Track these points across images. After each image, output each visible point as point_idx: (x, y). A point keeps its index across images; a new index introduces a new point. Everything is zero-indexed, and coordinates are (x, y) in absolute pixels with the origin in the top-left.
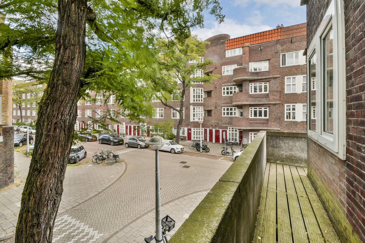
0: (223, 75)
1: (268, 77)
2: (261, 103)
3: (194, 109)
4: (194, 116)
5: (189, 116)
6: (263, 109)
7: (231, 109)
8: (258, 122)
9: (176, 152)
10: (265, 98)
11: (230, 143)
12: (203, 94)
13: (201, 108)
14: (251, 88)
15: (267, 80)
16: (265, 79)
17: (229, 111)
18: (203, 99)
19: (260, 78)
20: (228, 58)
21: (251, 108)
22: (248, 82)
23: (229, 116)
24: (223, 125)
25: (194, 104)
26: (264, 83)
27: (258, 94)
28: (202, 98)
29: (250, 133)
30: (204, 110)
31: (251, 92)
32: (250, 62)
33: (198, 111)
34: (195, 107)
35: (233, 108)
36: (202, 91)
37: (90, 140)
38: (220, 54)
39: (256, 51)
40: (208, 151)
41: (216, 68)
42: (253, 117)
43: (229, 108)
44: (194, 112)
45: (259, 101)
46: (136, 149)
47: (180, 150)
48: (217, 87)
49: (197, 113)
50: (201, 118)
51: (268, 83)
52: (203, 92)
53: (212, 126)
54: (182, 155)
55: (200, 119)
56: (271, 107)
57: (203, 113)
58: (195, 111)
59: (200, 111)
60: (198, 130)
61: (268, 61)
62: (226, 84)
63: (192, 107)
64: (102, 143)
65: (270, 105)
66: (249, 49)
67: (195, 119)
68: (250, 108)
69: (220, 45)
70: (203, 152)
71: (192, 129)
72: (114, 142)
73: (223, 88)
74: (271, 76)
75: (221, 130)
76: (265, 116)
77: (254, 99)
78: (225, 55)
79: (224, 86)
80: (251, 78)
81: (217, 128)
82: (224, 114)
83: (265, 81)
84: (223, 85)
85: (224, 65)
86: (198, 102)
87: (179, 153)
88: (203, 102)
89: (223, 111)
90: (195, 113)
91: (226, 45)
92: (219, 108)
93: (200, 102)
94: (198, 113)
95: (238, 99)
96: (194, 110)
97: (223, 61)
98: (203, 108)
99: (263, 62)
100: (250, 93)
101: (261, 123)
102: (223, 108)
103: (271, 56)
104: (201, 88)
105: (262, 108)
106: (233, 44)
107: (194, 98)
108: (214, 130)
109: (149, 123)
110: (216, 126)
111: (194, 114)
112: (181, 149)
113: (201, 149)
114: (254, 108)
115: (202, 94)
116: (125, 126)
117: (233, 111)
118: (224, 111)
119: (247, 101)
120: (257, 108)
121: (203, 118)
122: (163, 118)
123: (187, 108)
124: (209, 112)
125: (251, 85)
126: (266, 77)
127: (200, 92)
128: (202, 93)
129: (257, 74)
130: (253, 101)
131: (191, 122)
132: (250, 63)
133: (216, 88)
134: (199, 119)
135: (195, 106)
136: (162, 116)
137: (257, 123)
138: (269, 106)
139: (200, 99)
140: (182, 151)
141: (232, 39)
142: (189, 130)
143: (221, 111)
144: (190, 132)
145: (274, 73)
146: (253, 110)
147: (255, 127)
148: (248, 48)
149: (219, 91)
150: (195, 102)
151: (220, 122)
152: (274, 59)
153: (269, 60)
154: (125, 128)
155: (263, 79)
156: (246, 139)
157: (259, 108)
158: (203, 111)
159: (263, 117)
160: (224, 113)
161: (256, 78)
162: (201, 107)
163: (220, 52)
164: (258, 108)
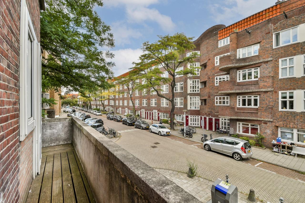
0: (216, 65)
1: (257, 62)
2: (249, 91)
3: (191, 98)
4: (191, 105)
5: (187, 105)
6: (253, 98)
7: (224, 98)
8: (245, 111)
9: (162, 134)
10: (254, 86)
11: (222, 131)
12: (200, 85)
13: (197, 98)
14: (239, 76)
15: (257, 65)
16: (254, 64)
17: (222, 100)
18: (199, 89)
19: (247, 64)
20: (221, 48)
21: (239, 97)
22: (235, 70)
23: (222, 105)
24: (216, 114)
25: (191, 95)
26: (255, 69)
27: (247, 81)
28: (198, 88)
29: (238, 123)
30: (200, 99)
31: (239, 80)
32: (237, 48)
33: (194, 100)
34: (192, 97)
35: (226, 97)
36: (198, 82)
37: (119, 121)
38: (213, 45)
39: (244, 35)
41: (209, 59)
42: (241, 106)
43: (222, 97)
44: (191, 101)
45: (247, 89)
47: (165, 133)
48: (210, 77)
49: (193, 102)
50: (197, 106)
51: (259, 68)
52: (199, 83)
53: (206, 114)
54: (166, 138)
55: (197, 107)
56: (262, 95)
57: (200, 102)
58: (192, 100)
59: (197, 100)
60: (194, 118)
61: (259, 45)
62: (219, 74)
63: (189, 97)
64: (123, 124)
65: (261, 93)
66: (237, 35)
67: (192, 107)
68: (238, 96)
69: (213, 37)
71: (189, 116)
72: (129, 124)
73: (216, 77)
74: (261, 61)
75: (214, 119)
76: (256, 104)
77: (240, 87)
78: (218, 46)
79: (217, 76)
80: (237, 65)
81: (210, 116)
83: (254, 66)
84: (216, 75)
85: (217, 56)
86: (194, 92)
87: (164, 136)
88: (199, 92)
89: (216, 100)
90: (192, 102)
91: (219, 35)
92: (212, 97)
93: (197, 92)
94: (194, 102)
96: (191, 99)
97: (216, 51)
98: (199, 98)
99: (253, 46)
100: (238, 81)
101: (249, 113)
102: (216, 97)
103: (262, 38)
104: (197, 80)
105: (251, 97)
106: (226, 33)
107: (191, 89)
108: (207, 118)
109: (159, 110)
110: (209, 114)
111: (191, 103)
112: (167, 132)
114: (243, 97)
115: (198, 85)
116: (144, 112)
117: (226, 100)
118: (217, 100)
119: (231, 90)
120: (245, 97)
121: (199, 106)
122: (168, 106)
123: (185, 98)
124: (204, 101)
125: (239, 73)
126: (255, 63)
127: (197, 83)
128: (198, 84)
129: (244, 60)
130: (239, 89)
131: (189, 110)
132: (238, 50)
133: (209, 78)
134: (196, 107)
135: (192, 96)
136: (167, 105)
137: (244, 112)
138: (259, 93)
139: (197, 89)
140: (167, 134)
141: (227, 28)
142: (187, 117)
143: (213, 101)
144: (187, 119)
145: (265, 57)
146: (241, 98)
147: (241, 116)
149: (212, 81)
150: (192, 92)
151: (213, 111)
152: (265, 41)
153: (259, 43)
154: (144, 114)
155: (252, 64)
156: (233, 128)
157: (248, 97)
158: (199, 100)
159: (253, 106)
160: (217, 102)
161: (243, 64)
162: (197, 97)
163: (213, 43)
164: (247, 96)
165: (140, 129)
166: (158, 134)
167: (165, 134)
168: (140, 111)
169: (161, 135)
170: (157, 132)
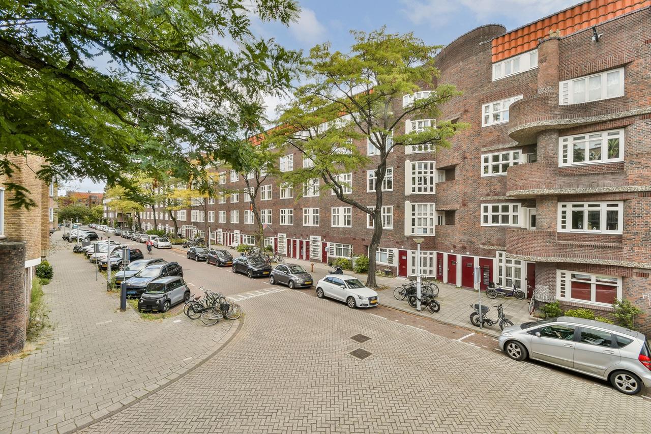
0: (484, 125)
1: (621, 116)
2: (596, 190)
3: (413, 207)
4: (413, 225)
5: (403, 224)
6: (603, 209)
7: (505, 209)
8: (585, 243)
9: (358, 305)
10: (611, 177)
11: (502, 291)
12: (435, 175)
13: (429, 206)
14: (565, 151)
15: (619, 124)
16: (612, 120)
17: (500, 213)
18: (434, 186)
19: (593, 119)
20: (499, 82)
21: (564, 206)
22: (554, 136)
23: (500, 224)
24: (482, 247)
25: (413, 198)
26: (609, 134)
27: (588, 166)
28: (432, 183)
29: (559, 272)
30: (437, 211)
31: (565, 161)
32: (560, 80)
33: (422, 212)
34: (416, 204)
35: (511, 206)
36: (432, 168)
37: (222, 264)
38: (477, 76)
39: (580, 46)
40: (436, 309)
41: (466, 111)
42: (569, 229)
43: (500, 205)
44: (413, 214)
45: (591, 185)
46: (285, 289)
47: (366, 301)
48: (467, 155)
49: (420, 217)
50: (428, 227)
51: (622, 132)
52: (434, 170)
53: (455, 247)
54: (371, 314)
55: (428, 231)
56: (634, 203)
57: (435, 217)
58: (416, 212)
59: (428, 212)
60: (423, 255)
61: (622, 71)
62: (493, 148)
63: (408, 205)
64: (237, 272)
65: (630, 196)
66: (559, 46)
67: (416, 230)
68: (560, 204)
69: (476, 54)
70: (423, 309)
71: (409, 252)
72: (254, 272)
73: (483, 157)
74: (634, 111)
75: (476, 259)
76: (612, 225)
77: (572, 180)
78: (490, 77)
79: (486, 152)
80: (564, 122)
81: (468, 253)
82: (486, 220)
83: (610, 126)
84: (483, 150)
85: (488, 102)
86: (423, 192)
87: (364, 308)
88: (434, 192)
89: (483, 214)
90: (416, 217)
91: (493, 51)
92: (471, 206)
93: (429, 192)
94: (423, 216)
95: (521, 183)
96: (414, 210)
97: (485, 91)
98: (434, 206)
99: (604, 75)
100: (561, 164)
101: (595, 247)
102: (482, 206)
103: (633, 54)
104: (429, 163)
105: (598, 206)
106: (513, 44)
107: (414, 183)
108: (459, 258)
109: (325, 237)
110: (464, 248)
111: (413, 220)
112: (370, 299)
113: (419, 303)
114: (574, 206)
115: (432, 175)
116: (286, 240)
117: (511, 213)
118: (486, 214)
119: (549, 186)
120: (582, 206)
121: (434, 228)
122: (350, 226)
123: (398, 206)
124: (449, 216)
125: (565, 143)
126: (614, 117)
127: (429, 170)
128: (432, 173)
129: (584, 108)
130: (570, 186)
131: (408, 238)
132: (561, 84)
133: (465, 158)
134: (425, 230)
135: (416, 202)
136: (349, 224)
137: (581, 246)
138: (625, 197)
139: (429, 186)
140: (371, 304)
141: (510, 34)
142: (402, 254)
143: (476, 214)
144: (404, 258)
145: (643, 102)
146: (570, 208)
147: (574, 256)
148: (557, 42)
149: (474, 166)
150: (417, 192)
151: (474, 240)
152: (642, 60)
153: (624, 65)
154: (286, 245)
155: (606, 121)
156: (546, 287)
157: (590, 206)
158: (434, 212)
159: (603, 230)
160: (486, 218)
161: (580, 120)
162: (429, 204)
163: (478, 71)
164: (586, 204)
165: (288, 286)
166: (346, 304)
167: (367, 305)
168: (273, 238)
169: (356, 307)
170: (344, 297)
